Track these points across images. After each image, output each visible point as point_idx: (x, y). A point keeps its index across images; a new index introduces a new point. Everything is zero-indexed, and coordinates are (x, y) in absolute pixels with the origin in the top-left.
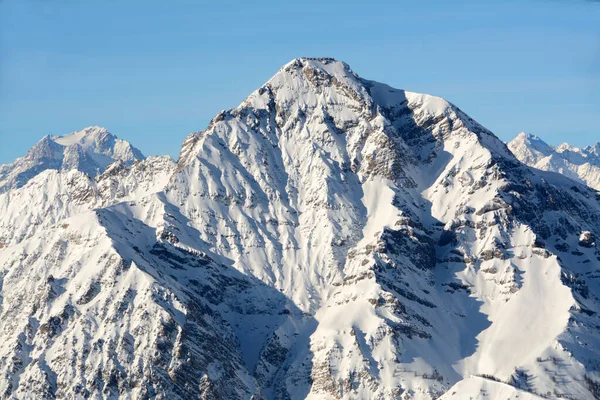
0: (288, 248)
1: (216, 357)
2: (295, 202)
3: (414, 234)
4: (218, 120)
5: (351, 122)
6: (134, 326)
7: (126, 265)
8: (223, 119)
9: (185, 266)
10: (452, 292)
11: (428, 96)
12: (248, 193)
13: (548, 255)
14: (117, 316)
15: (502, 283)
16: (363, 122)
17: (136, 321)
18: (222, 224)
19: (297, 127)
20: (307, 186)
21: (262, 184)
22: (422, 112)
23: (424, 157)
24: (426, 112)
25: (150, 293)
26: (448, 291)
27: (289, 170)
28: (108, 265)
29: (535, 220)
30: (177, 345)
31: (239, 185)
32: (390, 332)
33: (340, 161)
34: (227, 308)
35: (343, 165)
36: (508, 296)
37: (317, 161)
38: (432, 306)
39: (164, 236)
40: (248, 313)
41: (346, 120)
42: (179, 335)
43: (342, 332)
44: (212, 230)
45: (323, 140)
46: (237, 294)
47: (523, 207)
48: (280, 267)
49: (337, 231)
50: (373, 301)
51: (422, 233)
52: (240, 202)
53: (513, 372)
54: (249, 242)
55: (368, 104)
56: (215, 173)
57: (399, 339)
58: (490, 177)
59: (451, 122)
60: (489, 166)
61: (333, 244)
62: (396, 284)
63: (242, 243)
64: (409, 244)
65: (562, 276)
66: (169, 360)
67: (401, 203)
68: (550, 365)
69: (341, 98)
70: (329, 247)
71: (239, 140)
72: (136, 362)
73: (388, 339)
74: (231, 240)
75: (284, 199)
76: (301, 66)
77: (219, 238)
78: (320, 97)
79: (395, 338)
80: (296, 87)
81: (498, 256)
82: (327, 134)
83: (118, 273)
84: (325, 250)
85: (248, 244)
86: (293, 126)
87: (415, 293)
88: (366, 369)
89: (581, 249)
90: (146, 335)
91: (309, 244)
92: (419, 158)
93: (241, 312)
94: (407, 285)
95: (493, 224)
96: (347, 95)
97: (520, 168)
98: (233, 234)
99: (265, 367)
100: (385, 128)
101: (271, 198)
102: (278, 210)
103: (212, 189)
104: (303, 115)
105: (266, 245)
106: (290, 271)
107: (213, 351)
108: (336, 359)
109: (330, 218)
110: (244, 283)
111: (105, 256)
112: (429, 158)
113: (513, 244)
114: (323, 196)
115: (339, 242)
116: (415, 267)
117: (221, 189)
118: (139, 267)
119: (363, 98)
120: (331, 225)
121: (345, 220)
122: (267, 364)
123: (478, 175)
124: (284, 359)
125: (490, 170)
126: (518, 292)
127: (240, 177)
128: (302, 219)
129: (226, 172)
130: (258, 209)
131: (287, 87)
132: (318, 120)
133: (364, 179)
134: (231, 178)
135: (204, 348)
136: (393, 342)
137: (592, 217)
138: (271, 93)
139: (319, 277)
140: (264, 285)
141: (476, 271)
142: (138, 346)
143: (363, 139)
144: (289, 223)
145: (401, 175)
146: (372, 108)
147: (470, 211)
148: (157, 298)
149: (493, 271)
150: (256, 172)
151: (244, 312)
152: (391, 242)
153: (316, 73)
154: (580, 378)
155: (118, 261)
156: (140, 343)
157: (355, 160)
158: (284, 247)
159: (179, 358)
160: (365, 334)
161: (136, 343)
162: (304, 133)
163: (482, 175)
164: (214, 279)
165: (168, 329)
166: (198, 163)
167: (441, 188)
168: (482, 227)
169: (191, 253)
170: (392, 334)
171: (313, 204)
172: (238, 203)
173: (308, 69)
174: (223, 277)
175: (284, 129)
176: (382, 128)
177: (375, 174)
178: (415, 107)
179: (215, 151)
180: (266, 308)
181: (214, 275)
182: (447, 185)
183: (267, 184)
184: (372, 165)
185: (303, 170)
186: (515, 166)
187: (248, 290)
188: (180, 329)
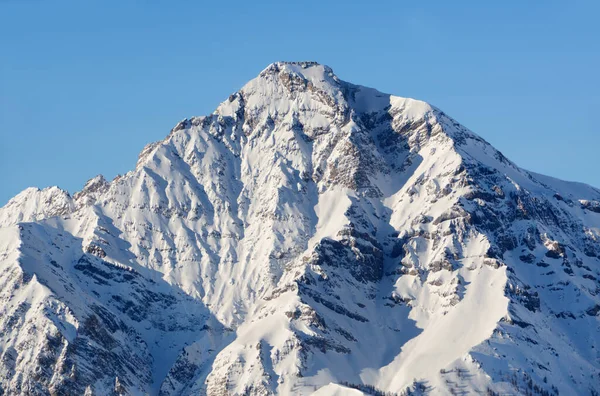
0: (225, 262)
1: (105, 373)
2: (245, 213)
3: (357, 245)
4: (178, 129)
5: (321, 128)
6: (20, 340)
7: (26, 278)
8: (183, 128)
9: (110, 281)
10: (392, 306)
11: (411, 100)
12: (193, 205)
13: (499, 265)
14: (4, 330)
15: (445, 295)
16: (334, 129)
17: (23, 336)
18: (158, 237)
19: (264, 135)
20: (261, 197)
21: (211, 196)
22: (401, 117)
23: (397, 166)
24: (405, 117)
25: (42, 307)
26: (388, 304)
27: (246, 180)
28: (9, 279)
29: (499, 229)
30: (61, 360)
31: (185, 196)
32: (298, 345)
33: (302, 169)
34: (149, 324)
35: (304, 174)
36: (448, 309)
37: (277, 170)
38: (363, 320)
39: (90, 250)
40: (171, 330)
41: (317, 126)
42: (64, 350)
43: (248, 346)
44: (146, 243)
45: (287, 149)
46: (162, 310)
47: (488, 216)
48: (213, 281)
49: (279, 243)
50: (289, 314)
51: (368, 244)
52: (182, 214)
53: (410, 384)
54: (184, 255)
55: (342, 109)
56: (160, 184)
57: (309, 353)
58: (457, 184)
59: (429, 127)
60: (457, 173)
61: (272, 257)
62: (324, 297)
63: (177, 256)
64: (350, 255)
65: (507, 287)
66: (51, 375)
67: (358, 213)
68: (453, 377)
69: (316, 103)
70: (267, 260)
71: (196, 150)
72: (15, 377)
73: (295, 352)
74: (165, 255)
75: (233, 210)
76: (278, 70)
77: (152, 252)
78: (293, 104)
79: (303, 352)
80: (269, 93)
81: (445, 267)
82: (292, 142)
83: (16, 287)
84: (262, 264)
85: (183, 258)
86: (259, 134)
87: (345, 306)
88: (263, 383)
89: (547, 260)
90: (30, 350)
91: (249, 257)
92: (393, 166)
93: (163, 329)
94: (338, 298)
95: (448, 234)
96: (322, 101)
97: (496, 175)
98: (169, 247)
99: (171, 384)
100: (353, 134)
101: (219, 210)
102: (223, 221)
103: (154, 200)
104: (271, 122)
105: (203, 259)
106: (222, 285)
107: (103, 367)
108: (237, 374)
109: (275, 229)
110: (170, 298)
111: (8, 269)
112: (403, 165)
113: (465, 254)
114: (273, 206)
115: (279, 254)
116: (354, 280)
117: (164, 201)
118: (39, 280)
119: (336, 103)
120: (273, 237)
121: (291, 231)
122: (174, 381)
123: (444, 182)
124: (192, 376)
125: (458, 177)
126: (459, 305)
127: (188, 188)
128: (247, 232)
129: (173, 183)
130: (202, 221)
131: (260, 92)
132: (287, 127)
133: (324, 189)
134: (177, 189)
135: (94, 363)
136: (300, 355)
137: (572, 226)
138: (242, 100)
139: (250, 290)
140: (191, 300)
141: (422, 283)
142: (21, 361)
143: (331, 146)
144: (233, 235)
145: (365, 184)
146: (346, 113)
147: (426, 220)
148: (49, 312)
149: (438, 283)
150: (207, 183)
151: (167, 328)
152: (329, 253)
153: (290, 77)
154: (483, 389)
155: (19, 274)
156: (23, 358)
157: (318, 169)
158: (222, 260)
159: (62, 373)
160: (272, 348)
161: (19, 358)
162: (270, 141)
163: (448, 183)
164: (139, 295)
165: (53, 343)
166: (143, 173)
167: (407, 197)
168: (436, 237)
169: (118, 268)
170: (300, 347)
171: (260, 215)
172: (180, 215)
173: (284, 75)
174: (149, 292)
175: (249, 138)
176: (349, 135)
177: (336, 183)
178: (397, 112)
179: (166, 161)
180: (189, 324)
181: (138, 291)
182: (412, 194)
183: (217, 195)
184: (333, 174)
185: (261, 180)
186: (490, 173)
187: (173, 306)
188: (66, 343)
